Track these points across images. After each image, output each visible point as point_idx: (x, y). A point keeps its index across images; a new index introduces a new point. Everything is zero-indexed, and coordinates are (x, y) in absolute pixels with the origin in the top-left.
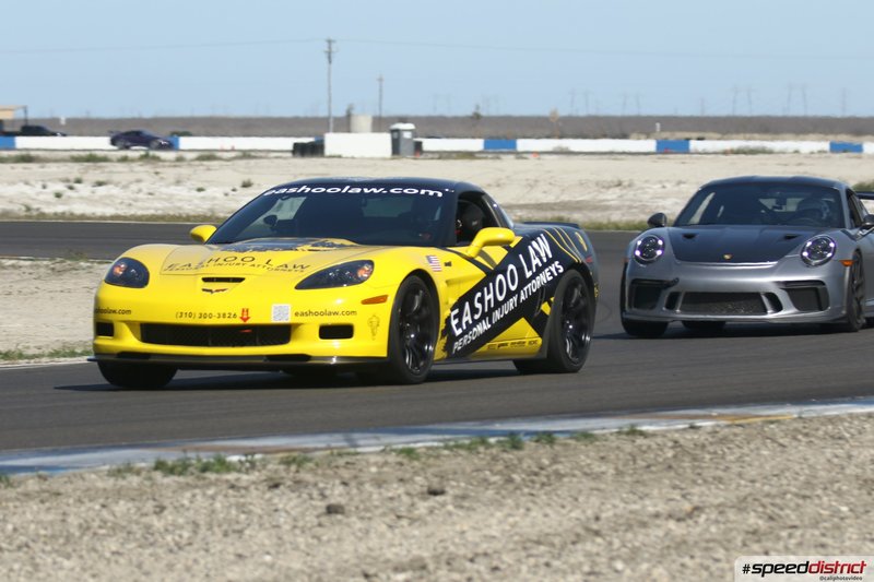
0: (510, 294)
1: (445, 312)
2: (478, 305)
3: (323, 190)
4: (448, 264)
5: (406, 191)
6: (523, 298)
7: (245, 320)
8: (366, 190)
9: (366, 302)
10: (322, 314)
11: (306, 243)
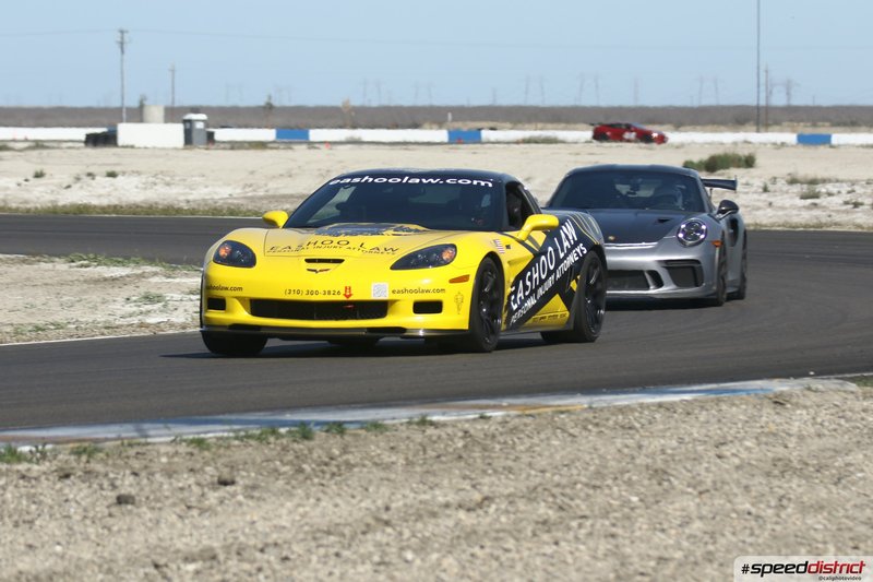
0: (550, 273)
1: (509, 290)
2: (528, 283)
3: (385, 180)
4: (508, 247)
5: (460, 181)
6: (558, 276)
7: (348, 296)
8: (424, 181)
9: (452, 281)
10: (416, 291)
11: (387, 228)
